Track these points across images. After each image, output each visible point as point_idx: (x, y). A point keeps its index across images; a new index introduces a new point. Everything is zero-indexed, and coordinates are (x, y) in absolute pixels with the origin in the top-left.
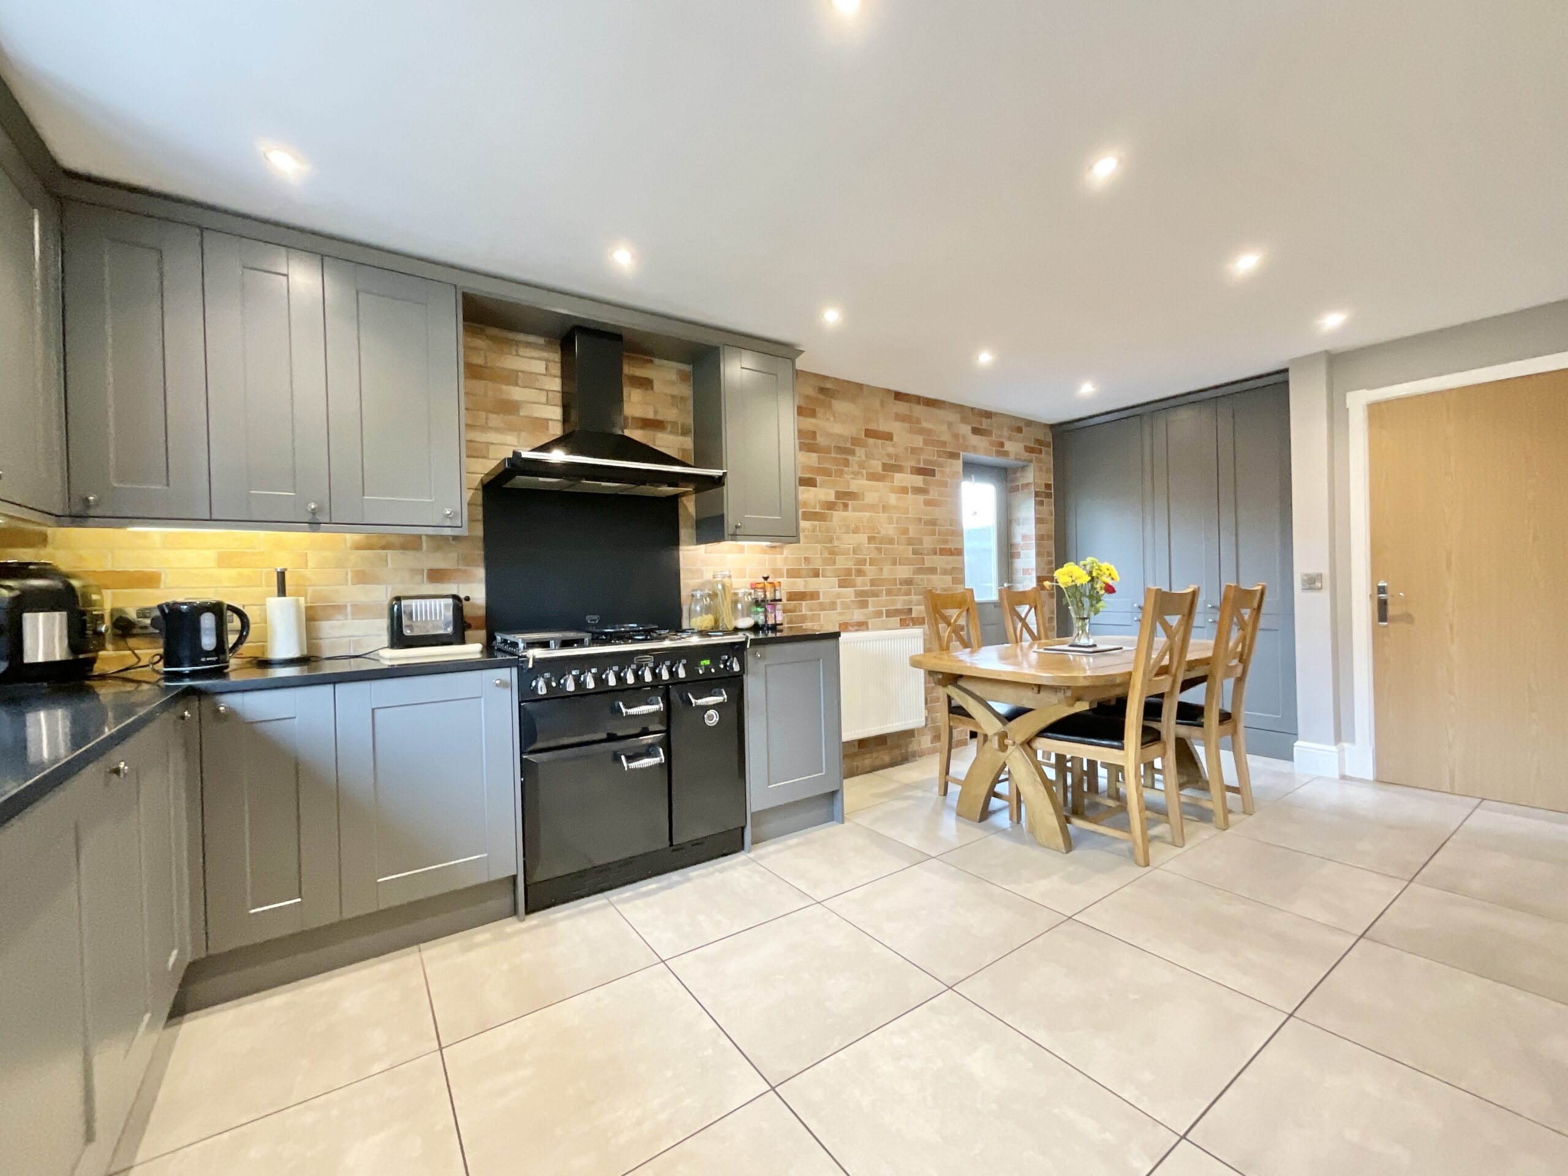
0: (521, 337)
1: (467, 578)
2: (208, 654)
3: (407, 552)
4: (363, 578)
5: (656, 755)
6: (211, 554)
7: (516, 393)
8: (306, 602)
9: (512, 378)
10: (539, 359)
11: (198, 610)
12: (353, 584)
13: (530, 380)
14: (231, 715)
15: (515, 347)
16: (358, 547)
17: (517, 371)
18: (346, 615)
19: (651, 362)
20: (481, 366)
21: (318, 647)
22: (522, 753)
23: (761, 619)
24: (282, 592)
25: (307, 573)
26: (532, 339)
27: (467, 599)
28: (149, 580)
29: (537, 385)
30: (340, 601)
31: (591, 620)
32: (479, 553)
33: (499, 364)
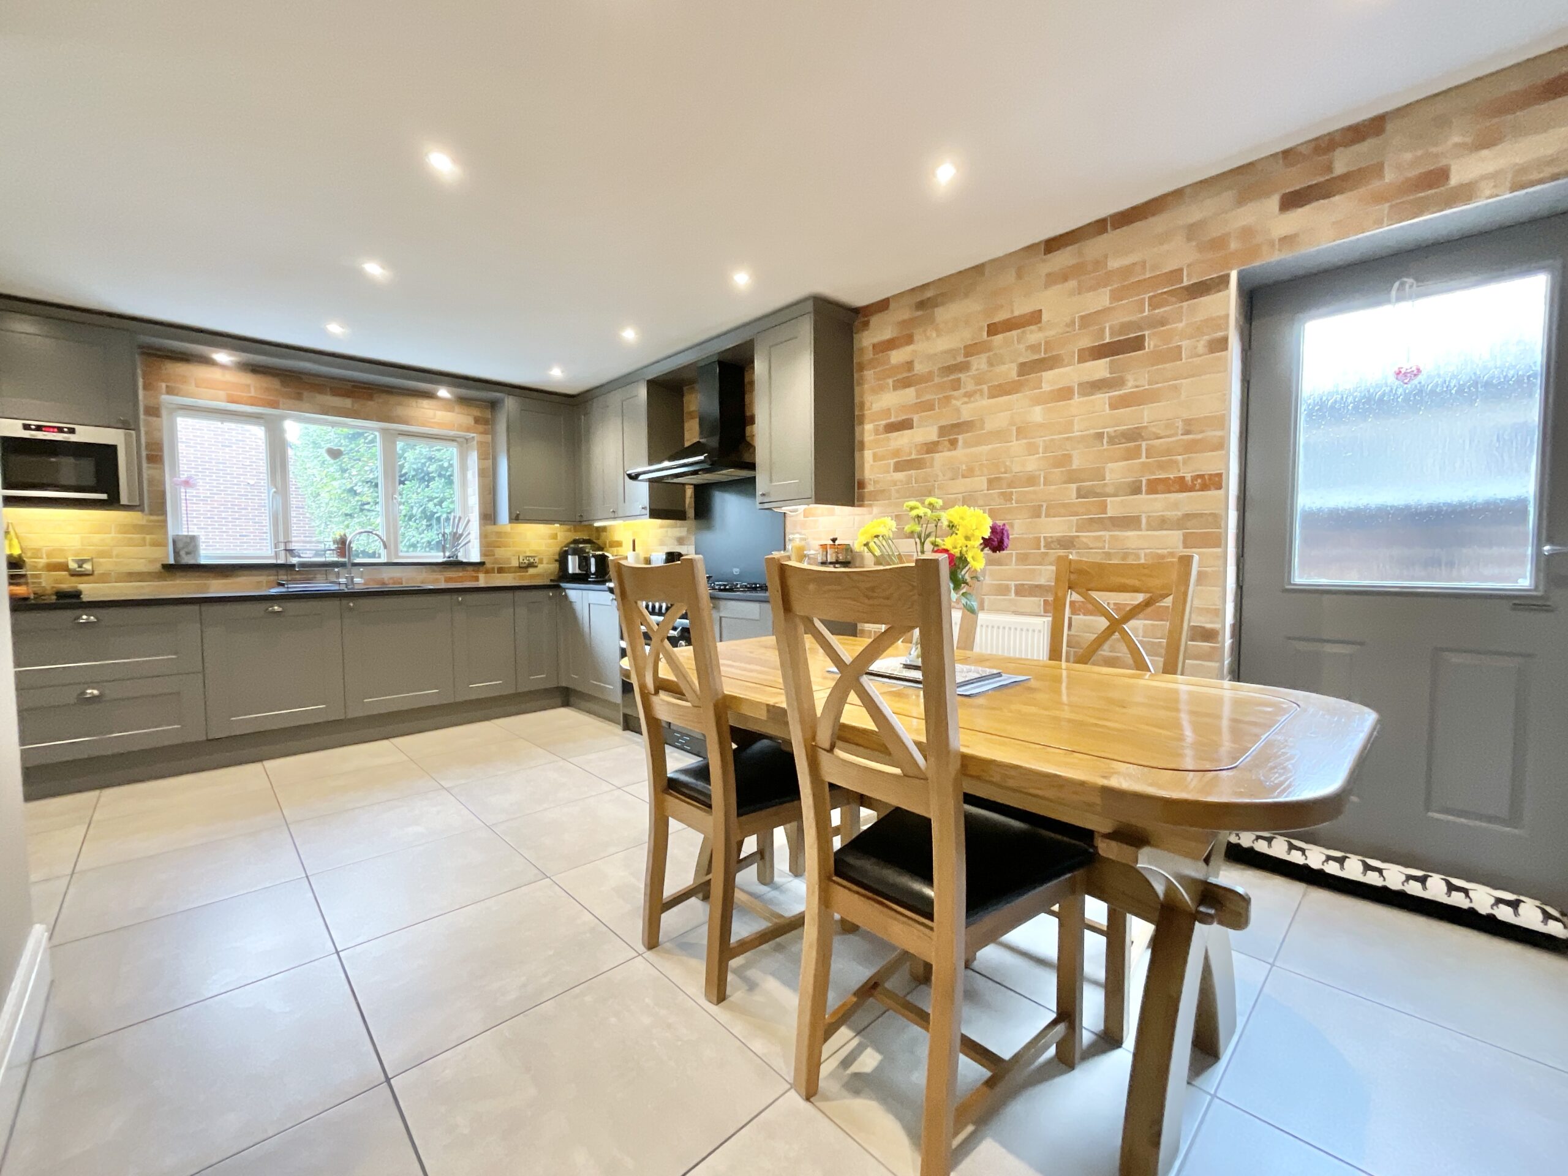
3: (673, 528)
4: (661, 543)
12: (659, 545)
24: (634, 550)
32: (693, 527)
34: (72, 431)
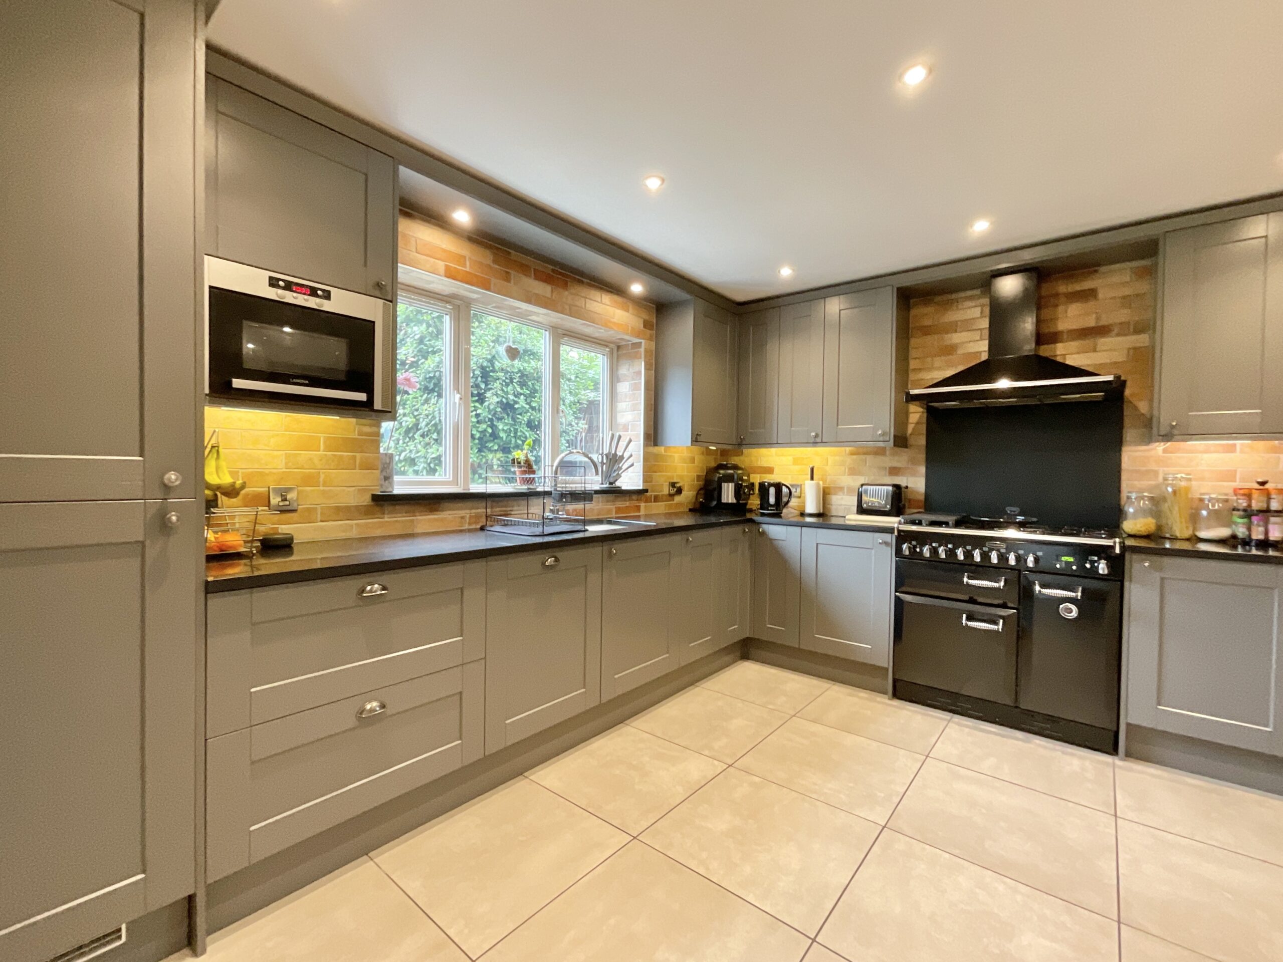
0: (962, 294)
1: (914, 474)
2: (772, 506)
3: (877, 456)
4: (853, 472)
5: (996, 623)
6: (790, 458)
7: (956, 338)
8: (823, 484)
9: (953, 328)
10: (976, 306)
11: (770, 485)
12: (848, 475)
13: (967, 325)
14: (763, 534)
15: (956, 304)
16: (852, 454)
17: (957, 322)
18: (844, 493)
19: (1096, 271)
20: (930, 326)
21: (829, 510)
22: (896, 591)
23: (1241, 532)
24: (812, 478)
25: (827, 468)
26: (969, 293)
27: (907, 487)
28: (770, 470)
29: (974, 327)
30: (842, 485)
31: (1011, 511)
32: (922, 456)
33: (941, 321)
34: (327, 296)
